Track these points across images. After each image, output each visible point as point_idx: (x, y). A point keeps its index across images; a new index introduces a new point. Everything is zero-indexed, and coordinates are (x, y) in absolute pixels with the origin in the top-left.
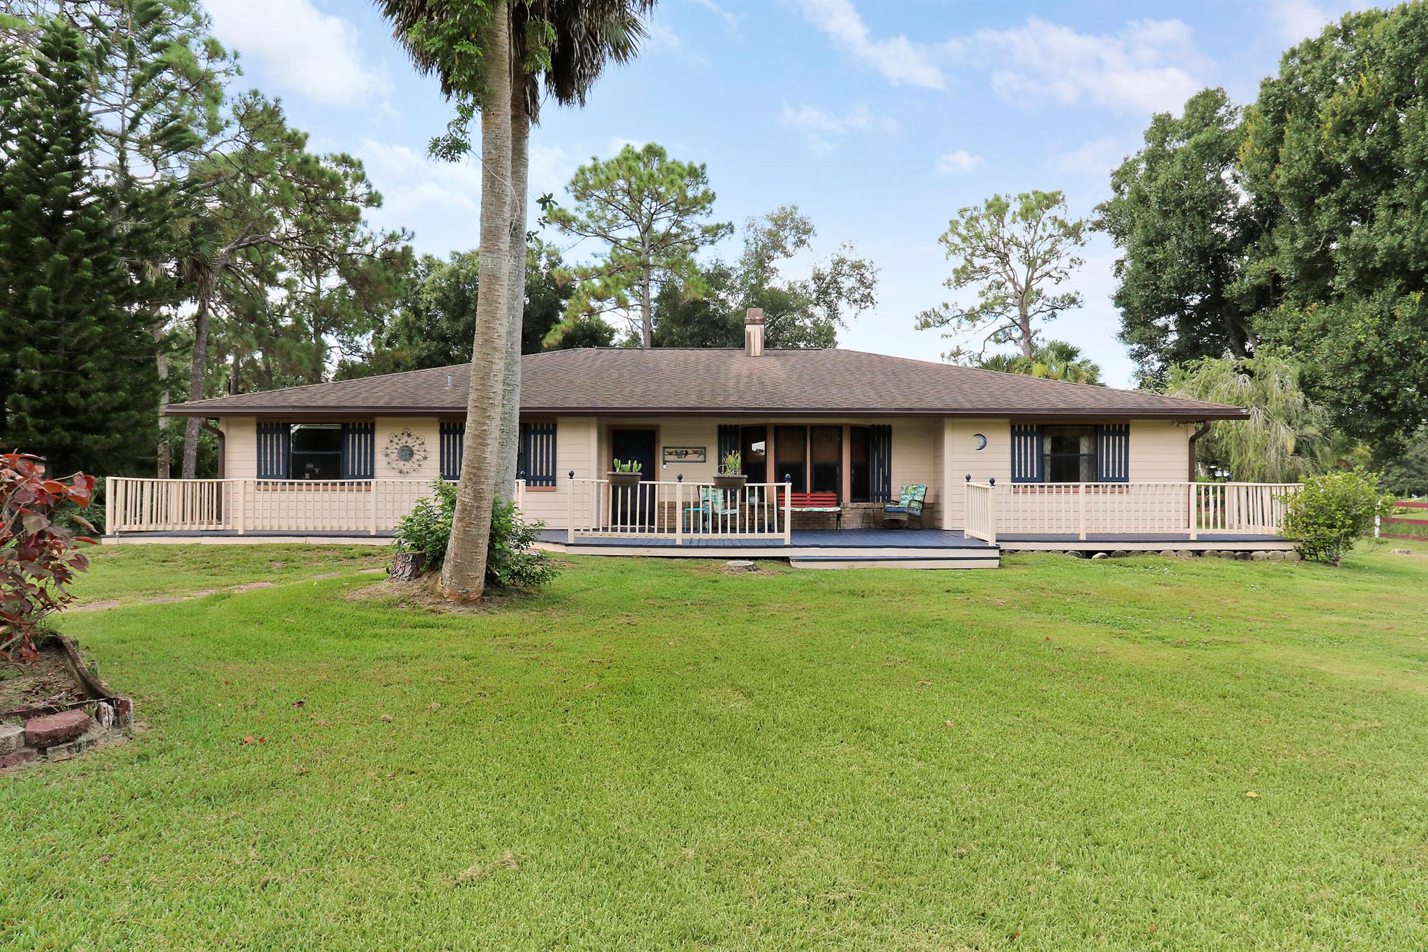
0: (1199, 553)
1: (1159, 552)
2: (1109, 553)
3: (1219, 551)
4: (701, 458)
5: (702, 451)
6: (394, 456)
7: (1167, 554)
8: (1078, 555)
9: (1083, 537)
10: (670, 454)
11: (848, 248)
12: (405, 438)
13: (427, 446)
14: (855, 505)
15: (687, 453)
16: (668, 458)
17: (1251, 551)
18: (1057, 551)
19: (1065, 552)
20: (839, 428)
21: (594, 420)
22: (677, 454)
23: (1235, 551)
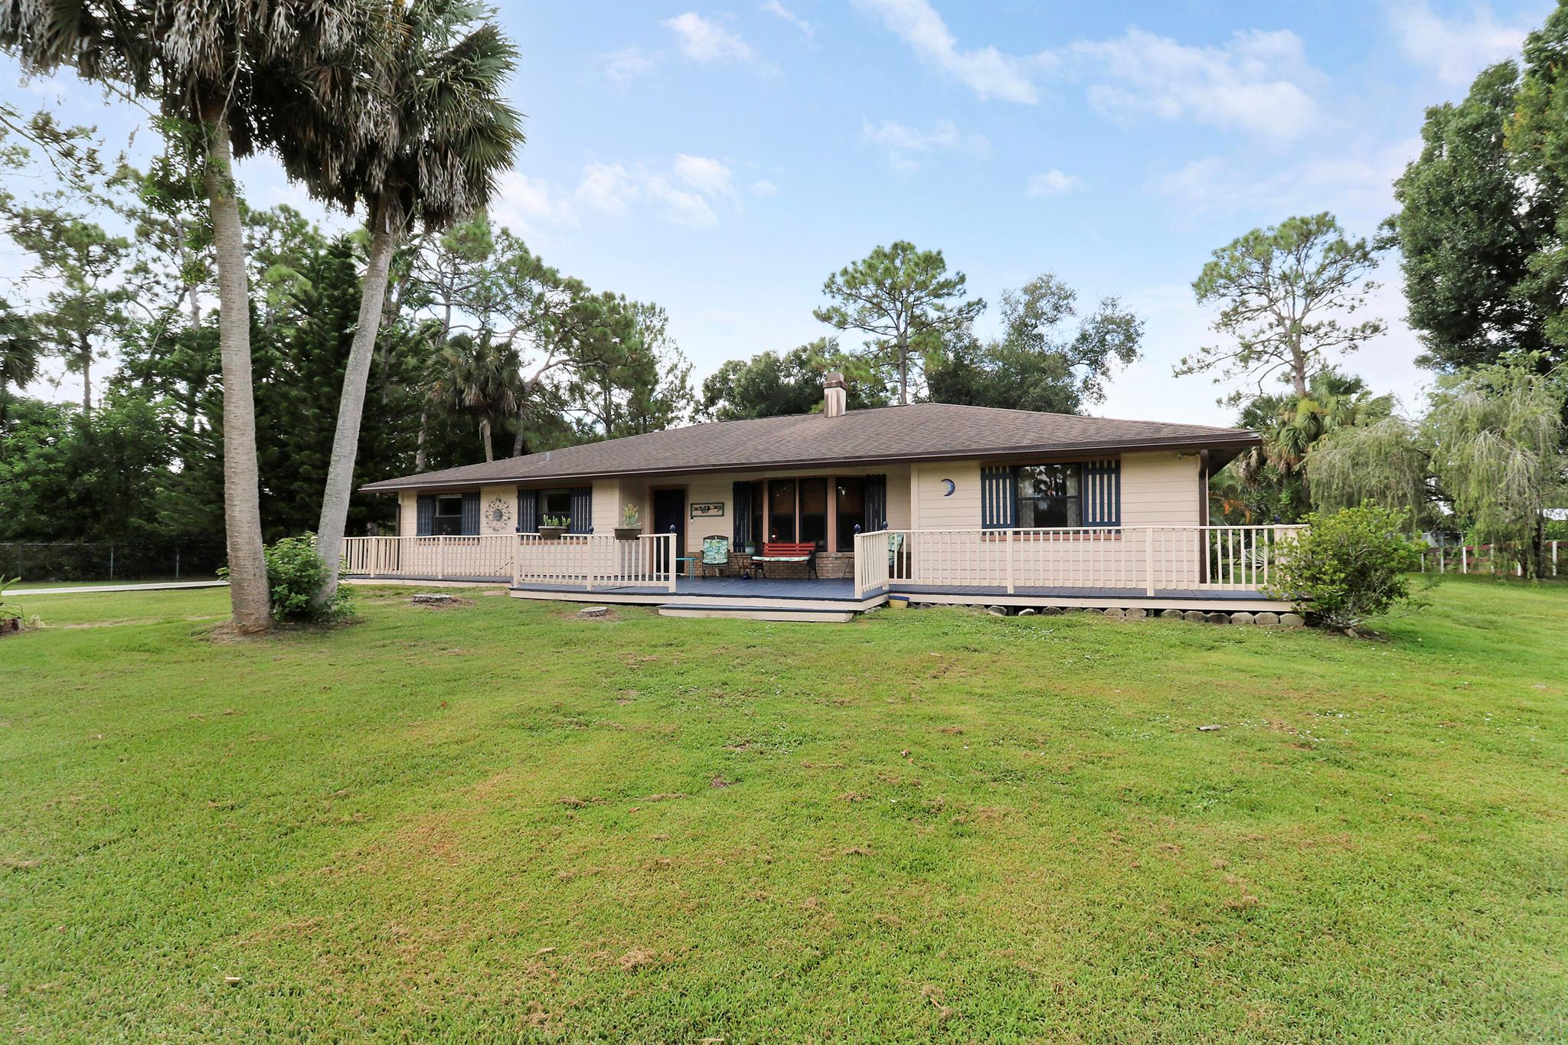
0: (1158, 613)
1: (1104, 609)
2: (1039, 610)
3: (1184, 611)
4: (720, 513)
5: (721, 506)
6: (491, 517)
7: (1113, 612)
8: (1001, 611)
9: (1010, 591)
10: (696, 509)
11: (1110, 307)
12: (498, 503)
13: (510, 509)
14: (840, 554)
15: (709, 509)
16: (695, 513)
17: (1230, 613)
18: (978, 606)
19: (987, 607)
20: (824, 480)
21: (616, 481)
22: (701, 509)
23: (1207, 612)
